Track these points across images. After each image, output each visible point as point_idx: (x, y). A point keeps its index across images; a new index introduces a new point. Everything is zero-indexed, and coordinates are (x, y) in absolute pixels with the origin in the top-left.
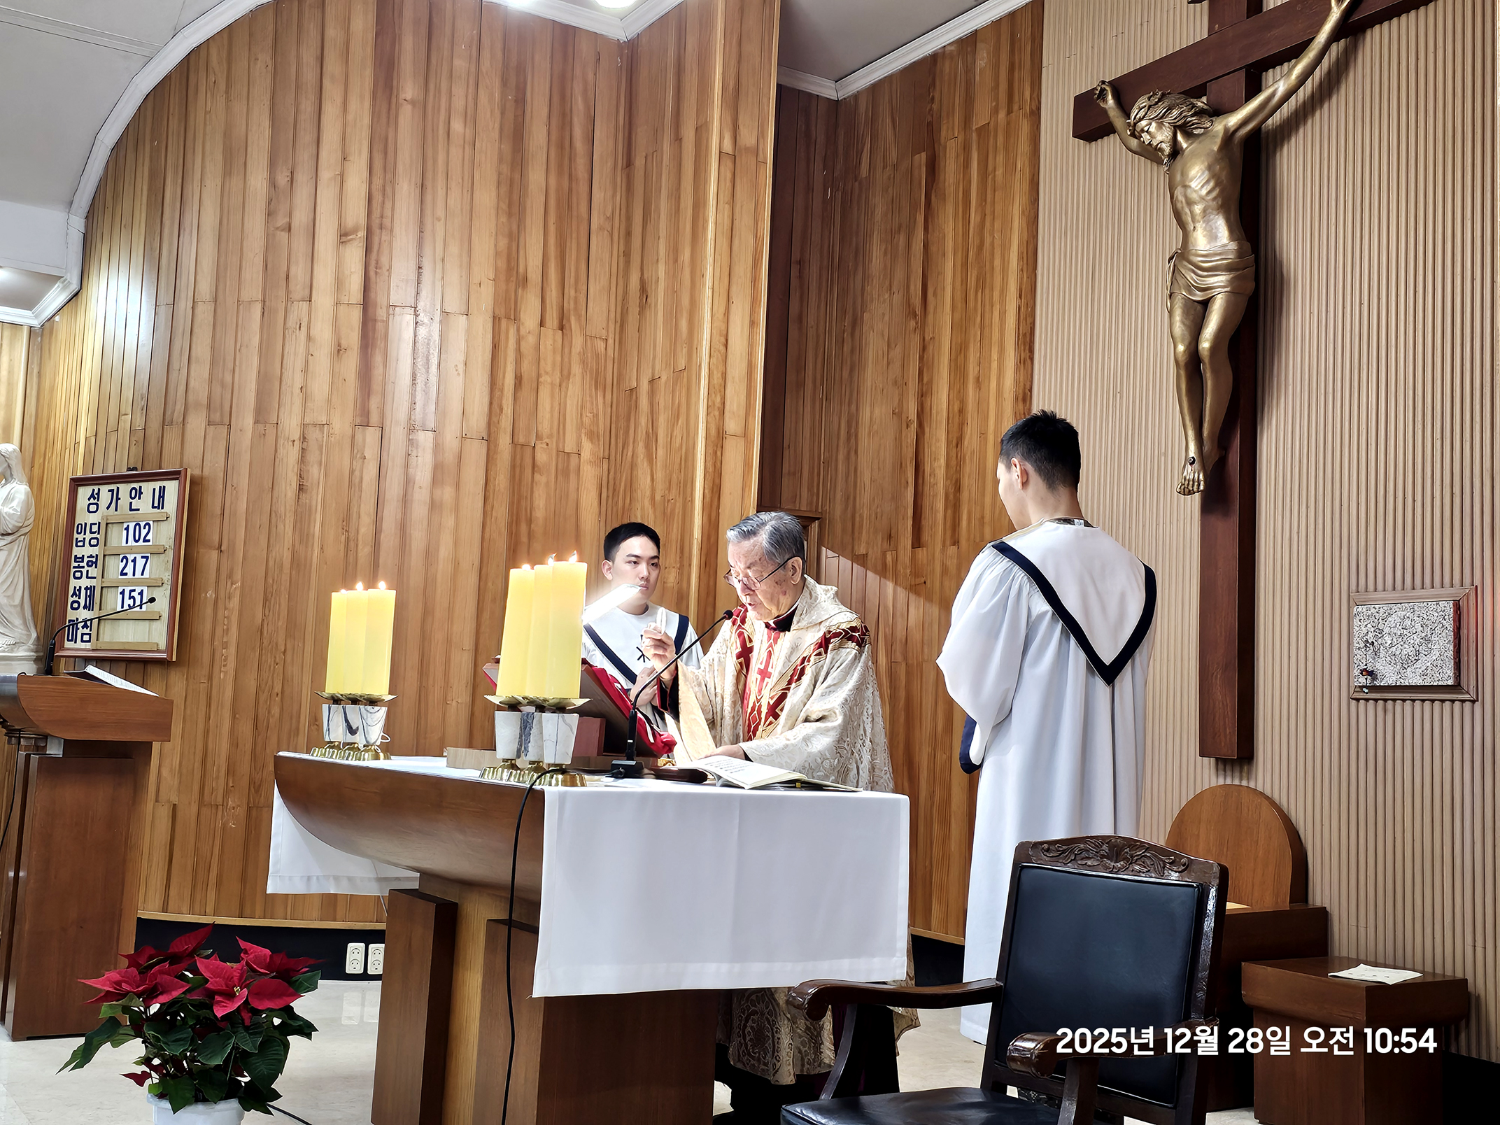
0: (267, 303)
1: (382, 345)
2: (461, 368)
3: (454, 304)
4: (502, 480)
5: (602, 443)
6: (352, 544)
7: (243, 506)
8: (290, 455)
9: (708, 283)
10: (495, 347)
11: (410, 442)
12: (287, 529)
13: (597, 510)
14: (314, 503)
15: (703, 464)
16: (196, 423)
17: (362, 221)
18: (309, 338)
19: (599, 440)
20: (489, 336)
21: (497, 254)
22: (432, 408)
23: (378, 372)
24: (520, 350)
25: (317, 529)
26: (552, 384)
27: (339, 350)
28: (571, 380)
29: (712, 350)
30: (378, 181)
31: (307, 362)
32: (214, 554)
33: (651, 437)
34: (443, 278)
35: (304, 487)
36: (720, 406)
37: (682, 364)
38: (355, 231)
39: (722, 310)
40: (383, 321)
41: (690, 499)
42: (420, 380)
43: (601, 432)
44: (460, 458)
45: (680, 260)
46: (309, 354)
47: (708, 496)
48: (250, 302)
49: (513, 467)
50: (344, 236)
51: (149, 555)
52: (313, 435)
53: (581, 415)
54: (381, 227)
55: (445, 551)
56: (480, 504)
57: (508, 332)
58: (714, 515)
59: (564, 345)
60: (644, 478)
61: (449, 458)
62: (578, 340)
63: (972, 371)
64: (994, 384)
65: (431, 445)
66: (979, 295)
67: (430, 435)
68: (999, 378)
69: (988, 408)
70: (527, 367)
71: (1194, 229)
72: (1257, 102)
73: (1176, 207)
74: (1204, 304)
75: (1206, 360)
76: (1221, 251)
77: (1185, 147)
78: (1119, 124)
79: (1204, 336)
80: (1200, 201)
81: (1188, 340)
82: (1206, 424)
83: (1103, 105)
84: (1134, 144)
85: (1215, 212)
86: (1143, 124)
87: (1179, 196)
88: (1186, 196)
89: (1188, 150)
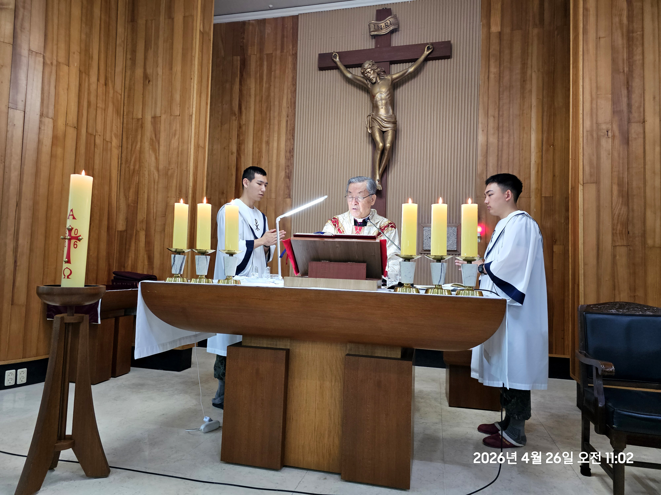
2: (66, 91)
3: (62, 59)
4: (82, 149)
5: (119, 139)
6: (7, 169)
10: (80, 85)
11: (40, 122)
13: (117, 168)
20: (78, 79)
21: (81, 41)
22: (51, 108)
24: (90, 90)
26: (102, 109)
28: (109, 108)
29: (196, 110)
33: (155, 141)
34: (57, 44)
37: (177, 113)
38: (8, 4)
39: (199, 95)
40: (25, 57)
43: (119, 135)
44: (65, 134)
45: (174, 69)
49: (86, 143)
53: (112, 126)
54: (24, 8)
57: (85, 80)
58: (195, 178)
59: (106, 93)
60: (149, 158)
61: (60, 133)
62: (111, 92)
63: (265, 139)
64: (275, 144)
65: (51, 125)
66: (268, 113)
67: (51, 120)
68: (278, 143)
69: (273, 153)
70: (93, 98)
71: (382, 108)
72: (401, 73)
73: (375, 99)
74: (384, 132)
75: (388, 150)
76: (391, 117)
77: (379, 81)
78: (342, 67)
79: (387, 142)
80: (385, 99)
81: (383, 142)
82: (381, 170)
83: (335, 60)
84: (349, 75)
85: (389, 104)
86: (369, 70)
87: (378, 96)
88: (381, 97)
89: (380, 83)
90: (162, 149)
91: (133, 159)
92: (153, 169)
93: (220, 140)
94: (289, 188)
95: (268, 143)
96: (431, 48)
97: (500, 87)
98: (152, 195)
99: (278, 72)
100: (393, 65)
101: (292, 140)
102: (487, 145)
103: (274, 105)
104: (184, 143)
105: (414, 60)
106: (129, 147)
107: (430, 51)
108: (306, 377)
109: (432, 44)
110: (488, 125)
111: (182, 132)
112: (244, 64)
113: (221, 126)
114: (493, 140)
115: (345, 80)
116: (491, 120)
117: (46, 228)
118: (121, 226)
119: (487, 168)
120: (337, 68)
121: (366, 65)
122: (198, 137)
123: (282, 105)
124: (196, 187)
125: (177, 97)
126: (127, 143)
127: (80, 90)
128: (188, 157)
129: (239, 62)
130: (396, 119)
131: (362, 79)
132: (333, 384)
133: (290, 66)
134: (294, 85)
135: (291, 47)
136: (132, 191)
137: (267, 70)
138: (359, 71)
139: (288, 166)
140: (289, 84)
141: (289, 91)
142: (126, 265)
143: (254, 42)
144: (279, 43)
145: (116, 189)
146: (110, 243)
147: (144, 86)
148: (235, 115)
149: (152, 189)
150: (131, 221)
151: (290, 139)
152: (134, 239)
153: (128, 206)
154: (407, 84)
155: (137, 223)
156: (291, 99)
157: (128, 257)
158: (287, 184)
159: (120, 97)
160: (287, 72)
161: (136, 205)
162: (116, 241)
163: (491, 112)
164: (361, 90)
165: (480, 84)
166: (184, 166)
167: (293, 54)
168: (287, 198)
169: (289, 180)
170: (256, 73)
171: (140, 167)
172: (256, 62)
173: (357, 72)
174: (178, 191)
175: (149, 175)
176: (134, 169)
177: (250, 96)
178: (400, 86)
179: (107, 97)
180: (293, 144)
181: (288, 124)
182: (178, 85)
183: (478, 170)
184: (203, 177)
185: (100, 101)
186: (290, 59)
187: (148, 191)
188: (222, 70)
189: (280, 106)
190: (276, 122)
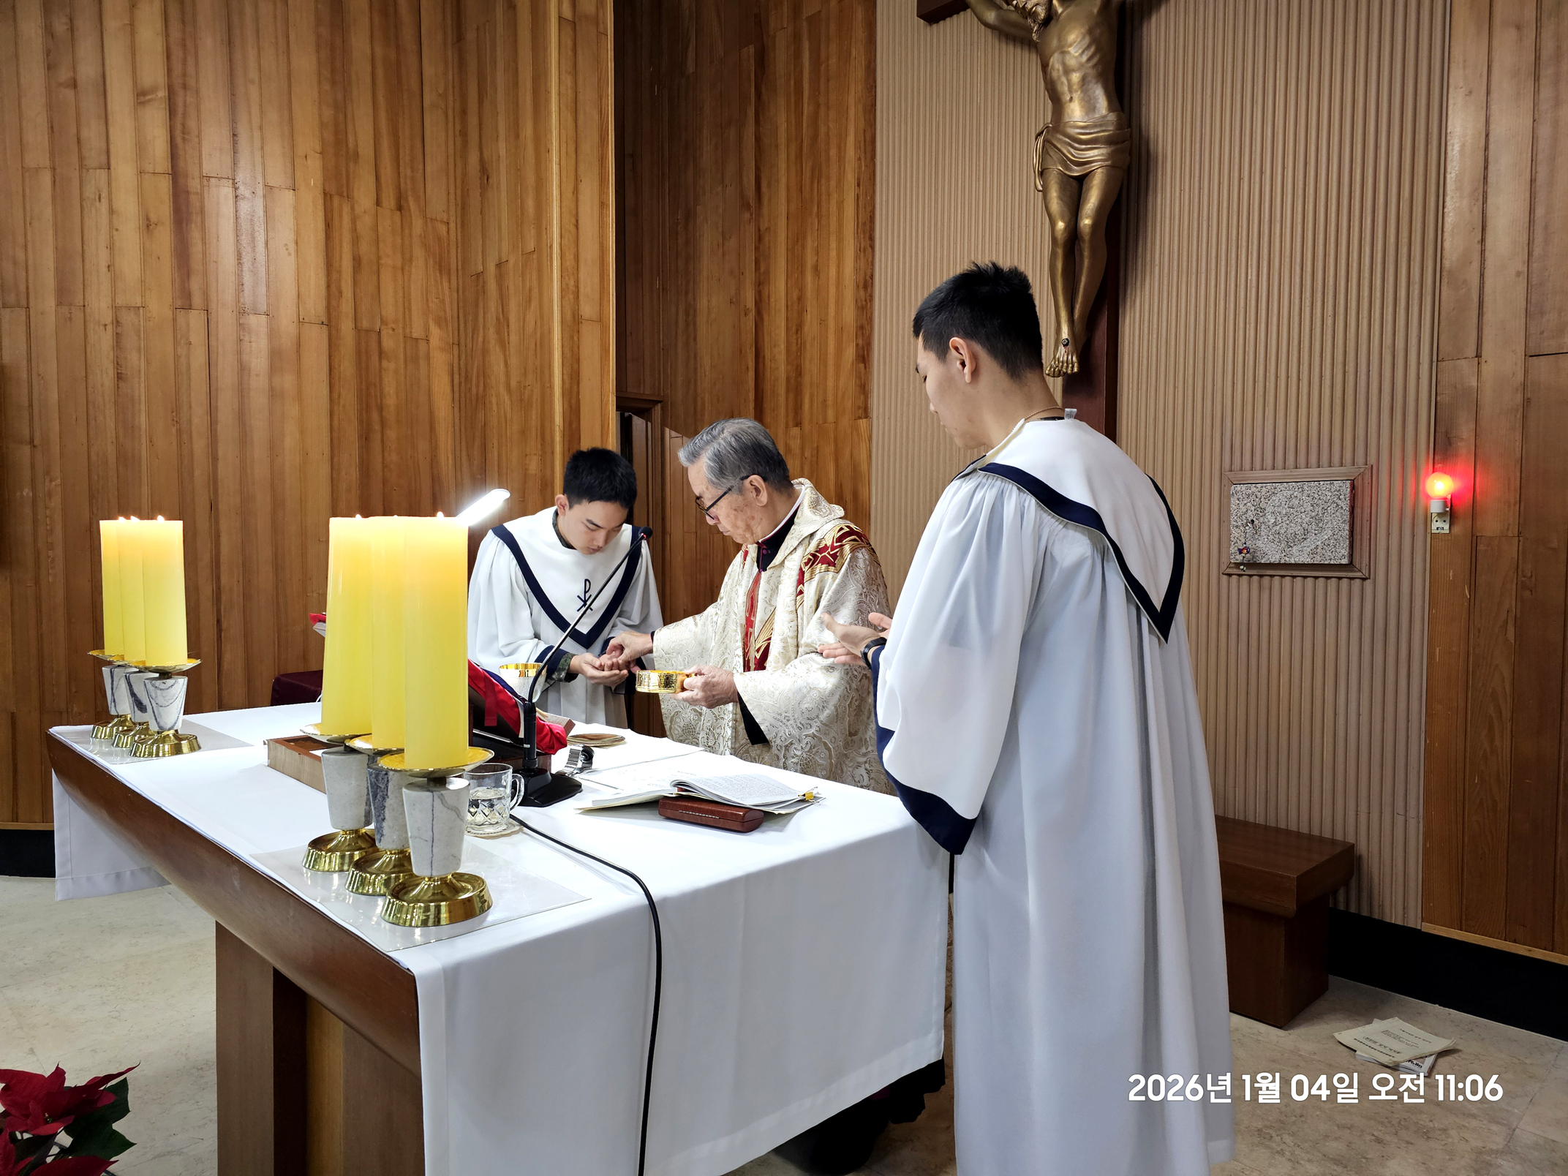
0: (57, 171)
1: (199, 219)
2: (292, 247)
3: (278, 176)
4: (347, 367)
5: (450, 328)
6: (185, 436)
7: (54, 396)
8: (103, 342)
9: (555, 158)
10: (328, 225)
11: (241, 326)
12: (108, 420)
13: (449, 397)
14: (136, 393)
15: (560, 349)
17: (162, 80)
18: (112, 211)
19: (447, 325)
20: (321, 214)
21: (322, 125)
22: (263, 290)
23: (196, 249)
24: (356, 230)
25: (143, 420)
26: (394, 267)
27: (148, 226)
28: (414, 264)
29: (563, 230)
30: (176, 33)
31: (111, 237)
32: (26, 450)
33: (502, 322)
34: (262, 148)
35: (123, 376)
36: (574, 289)
37: (531, 245)
38: (154, 90)
39: (571, 188)
40: (197, 193)
41: (548, 385)
42: (246, 259)
43: (449, 318)
44: (299, 344)
45: (522, 135)
46: (113, 229)
47: (567, 381)
48: (36, 170)
49: (358, 353)
50: (141, 95)
52: (128, 319)
53: (427, 300)
54: (185, 87)
55: (290, 440)
56: (325, 392)
57: (341, 211)
59: (403, 227)
60: (497, 366)
61: (287, 346)
62: (417, 222)
63: (810, 259)
64: (833, 272)
65: (263, 331)
66: (816, 185)
67: (264, 319)
68: (838, 266)
69: (828, 295)
70: (365, 249)
71: (1073, 99)
73: (1049, 77)
74: (1077, 181)
75: (1087, 238)
77: (1060, 11)
79: (1085, 213)
80: (1081, 68)
81: (1070, 216)
82: (1078, 306)
84: (992, 17)
85: (1093, 81)
87: (1058, 64)
88: (1066, 63)
89: (1065, 15)
90: (514, 338)
91: (475, 371)
92: (502, 390)
94: (864, 388)
95: (816, 269)
99: (834, 61)
101: (870, 249)
102: (1486, 149)
103: (828, 159)
104: (543, 318)
106: (469, 340)
110: (1489, 67)
111: (540, 291)
112: (762, 62)
116: (1505, 42)
119: (1482, 240)
122: (577, 297)
123: (845, 153)
124: (578, 426)
125: (530, 204)
126: (466, 332)
127: (328, 237)
128: (550, 352)
129: (753, 61)
130: (1126, 126)
131: (1020, 19)
133: (859, 35)
134: (872, 87)
136: (478, 443)
137: (810, 64)
139: (862, 327)
140: (861, 88)
141: (860, 107)
147: (482, 192)
148: (750, 207)
149: (504, 439)
151: (865, 249)
156: (865, 131)
158: (861, 377)
159: (443, 229)
160: (853, 54)
166: (547, 376)
168: (860, 418)
169: (866, 369)
170: (788, 80)
171: (485, 387)
172: (787, 47)
174: (539, 438)
176: (477, 395)
177: (777, 146)
179: (406, 238)
180: (873, 263)
181: (861, 206)
182: (529, 173)
185: (386, 251)
186: (860, 14)
187: (500, 442)
189: (841, 158)
190: (833, 208)
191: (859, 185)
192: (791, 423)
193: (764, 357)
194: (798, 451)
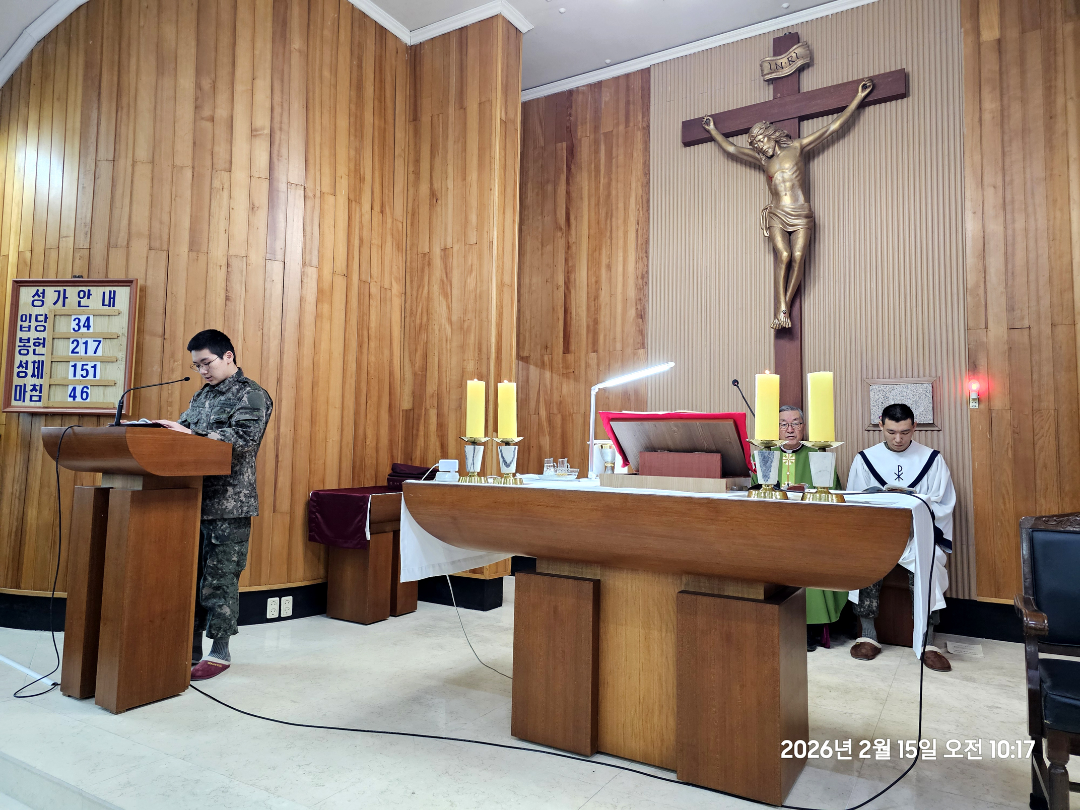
0: (196, 169)
1: (284, 208)
2: (332, 229)
3: (327, 187)
4: (354, 303)
6: (265, 338)
7: (181, 308)
8: (219, 276)
10: (349, 218)
11: (301, 273)
13: (400, 324)
14: (238, 309)
16: (139, 247)
17: (268, 125)
18: (230, 197)
19: (400, 283)
20: (347, 212)
21: (349, 160)
22: (315, 253)
23: (281, 225)
24: (362, 222)
27: (252, 208)
28: (386, 245)
29: (498, 234)
30: (277, 98)
31: (229, 213)
32: (159, 341)
33: (446, 282)
34: (321, 170)
35: (229, 298)
37: (473, 239)
38: (263, 128)
40: (283, 192)
42: (308, 234)
43: (401, 276)
44: (332, 286)
45: (468, 179)
46: (230, 208)
48: (182, 167)
49: (359, 294)
50: (254, 133)
51: (102, 339)
52: (235, 262)
53: (392, 267)
54: (281, 129)
55: (324, 346)
56: (344, 317)
57: (355, 210)
58: (500, 330)
59: (383, 223)
60: (440, 307)
61: (326, 286)
62: (389, 221)
63: (604, 260)
65: (315, 276)
66: (609, 221)
67: (315, 270)
68: (624, 266)
69: (617, 281)
70: (366, 233)
71: (786, 194)
72: (817, 134)
73: (773, 183)
74: (790, 233)
75: (798, 262)
76: (801, 207)
77: (779, 152)
78: (719, 138)
79: (796, 249)
80: (791, 180)
81: (789, 250)
82: (788, 294)
83: (707, 127)
84: (731, 149)
85: (798, 187)
86: (761, 137)
87: (778, 177)
88: (783, 177)
89: (781, 154)
90: (456, 292)
91: (419, 310)
92: (444, 321)
93: (540, 269)
94: (642, 333)
95: (609, 267)
96: (870, 86)
97: (1003, 133)
98: (444, 359)
99: (621, 158)
100: (805, 121)
101: (645, 258)
102: (984, 237)
103: (617, 208)
104: (483, 282)
105: (841, 110)
106: (415, 294)
107: (868, 91)
108: (624, 622)
109: (871, 79)
110: (983, 202)
111: (481, 266)
112: (572, 152)
113: (542, 249)
114: (995, 227)
115: (726, 156)
116: (990, 193)
117: (312, 410)
118: (406, 404)
119: (985, 277)
120: (711, 139)
121: (756, 130)
122: (503, 272)
123: (629, 206)
124: (501, 345)
125: (473, 218)
126: (412, 288)
127: (349, 226)
128: (489, 302)
129: (565, 151)
130: (810, 210)
131: (751, 152)
132: (664, 635)
133: (639, 146)
134: (647, 174)
135: (640, 118)
136: (419, 353)
137: (605, 158)
138: (744, 139)
139: (640, 299)
140: (639, 173)
141: (639, 184)
142: (413, 457)
143: (586, 119)
144: (622, 113)
145: (399, 352)
146: (392, 427)
147: (432, 206)
148: (561, 229)
149: (444, 351)
150: (418, 396)
151: (642, 258)
152: (422, 421)
153: (415, 374)
154: (831, 149)
155: (426, 399)
156: (642, 196)
157: (416, 445)
158: (639, 327)
159: (401, 225)
160: (635, 154)
161: (424, 373)
162: (401, 424)
163: (988, 179)
164: (753, 169)
165: (965, 133)
166: (484, 315)
167: (643, 128)
168: (639, 349)
169: (643, 322)
170: (590, 164)
171: (428, 320)
172: (590, 147)
173: (742, 141)
174: (477, 350)
175: (439, 330)
176: (421, 324)
177: (582, 198)
178: (819, 154)
179: (384, 229)
180: (647, 266)
181: (639, 234)
182: (474, 202)
183: (969, 282)
184: (512, 328)
185: (375, 234)
186: (639, 135)
187: (439, 353)
188: (542, 165)
189: (626, 209)
190: (621, 234)
191: (638, 224)
192: (590, 351)
193: (571, 313)
194: (595, 367)
